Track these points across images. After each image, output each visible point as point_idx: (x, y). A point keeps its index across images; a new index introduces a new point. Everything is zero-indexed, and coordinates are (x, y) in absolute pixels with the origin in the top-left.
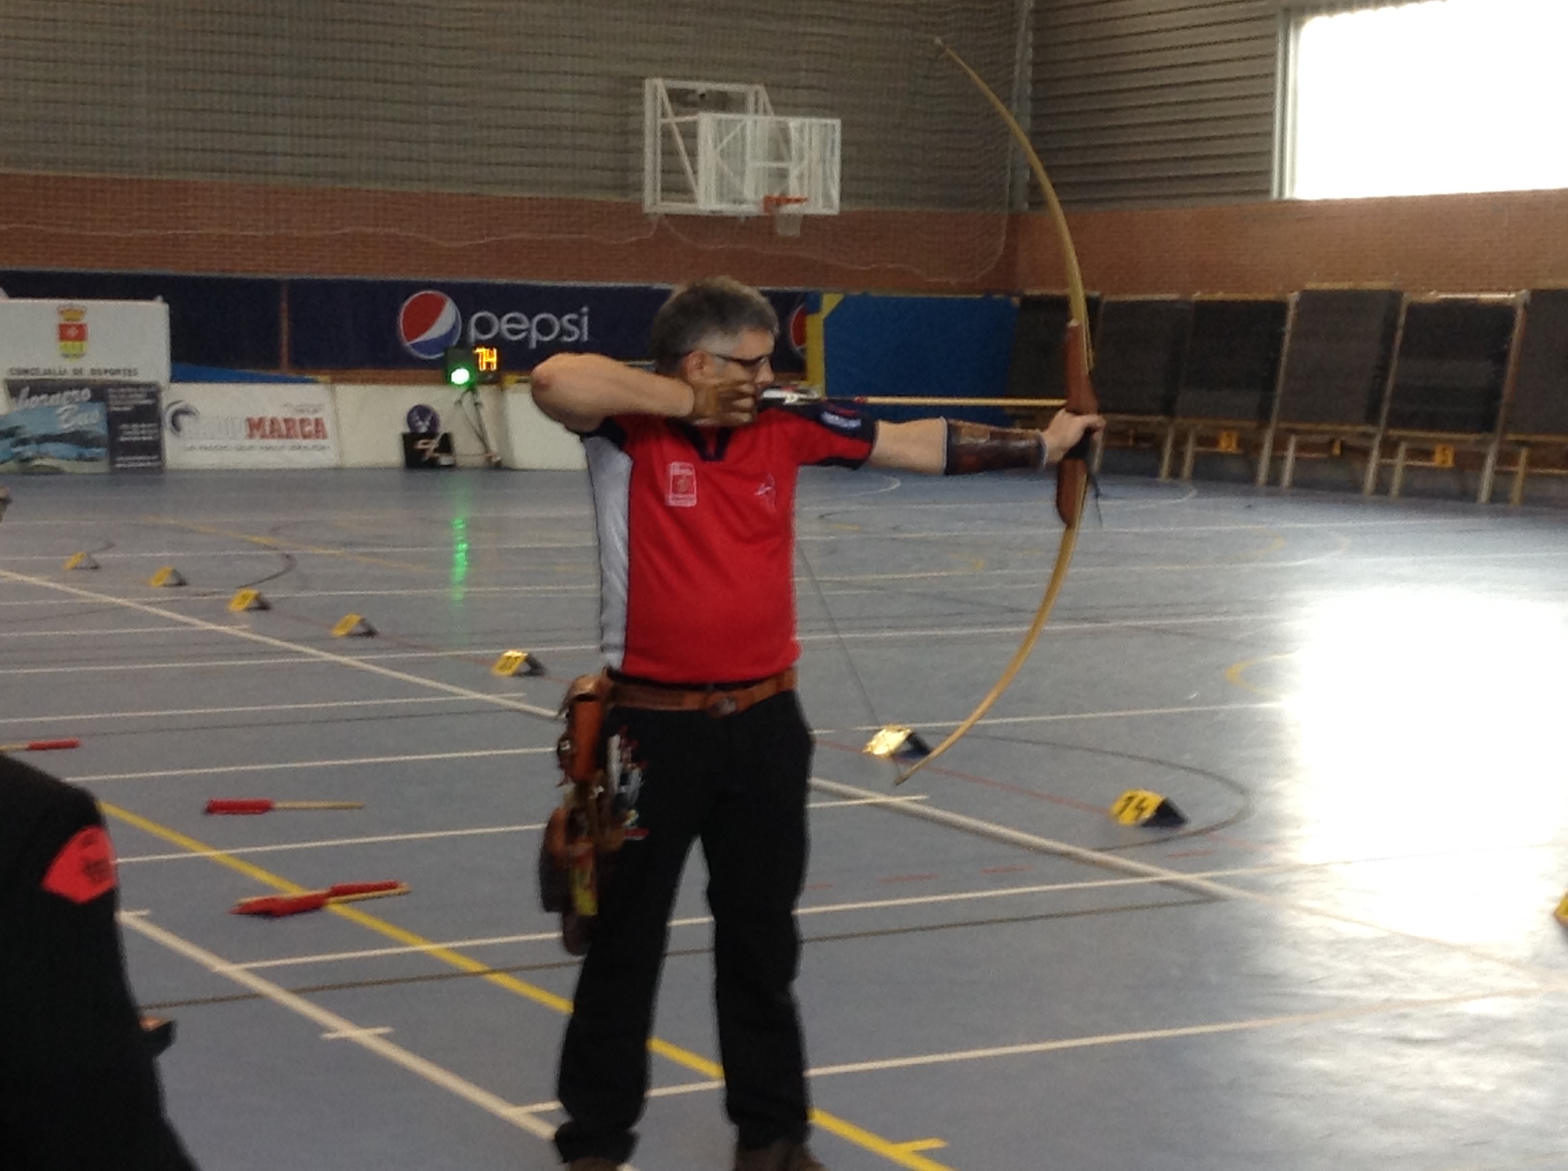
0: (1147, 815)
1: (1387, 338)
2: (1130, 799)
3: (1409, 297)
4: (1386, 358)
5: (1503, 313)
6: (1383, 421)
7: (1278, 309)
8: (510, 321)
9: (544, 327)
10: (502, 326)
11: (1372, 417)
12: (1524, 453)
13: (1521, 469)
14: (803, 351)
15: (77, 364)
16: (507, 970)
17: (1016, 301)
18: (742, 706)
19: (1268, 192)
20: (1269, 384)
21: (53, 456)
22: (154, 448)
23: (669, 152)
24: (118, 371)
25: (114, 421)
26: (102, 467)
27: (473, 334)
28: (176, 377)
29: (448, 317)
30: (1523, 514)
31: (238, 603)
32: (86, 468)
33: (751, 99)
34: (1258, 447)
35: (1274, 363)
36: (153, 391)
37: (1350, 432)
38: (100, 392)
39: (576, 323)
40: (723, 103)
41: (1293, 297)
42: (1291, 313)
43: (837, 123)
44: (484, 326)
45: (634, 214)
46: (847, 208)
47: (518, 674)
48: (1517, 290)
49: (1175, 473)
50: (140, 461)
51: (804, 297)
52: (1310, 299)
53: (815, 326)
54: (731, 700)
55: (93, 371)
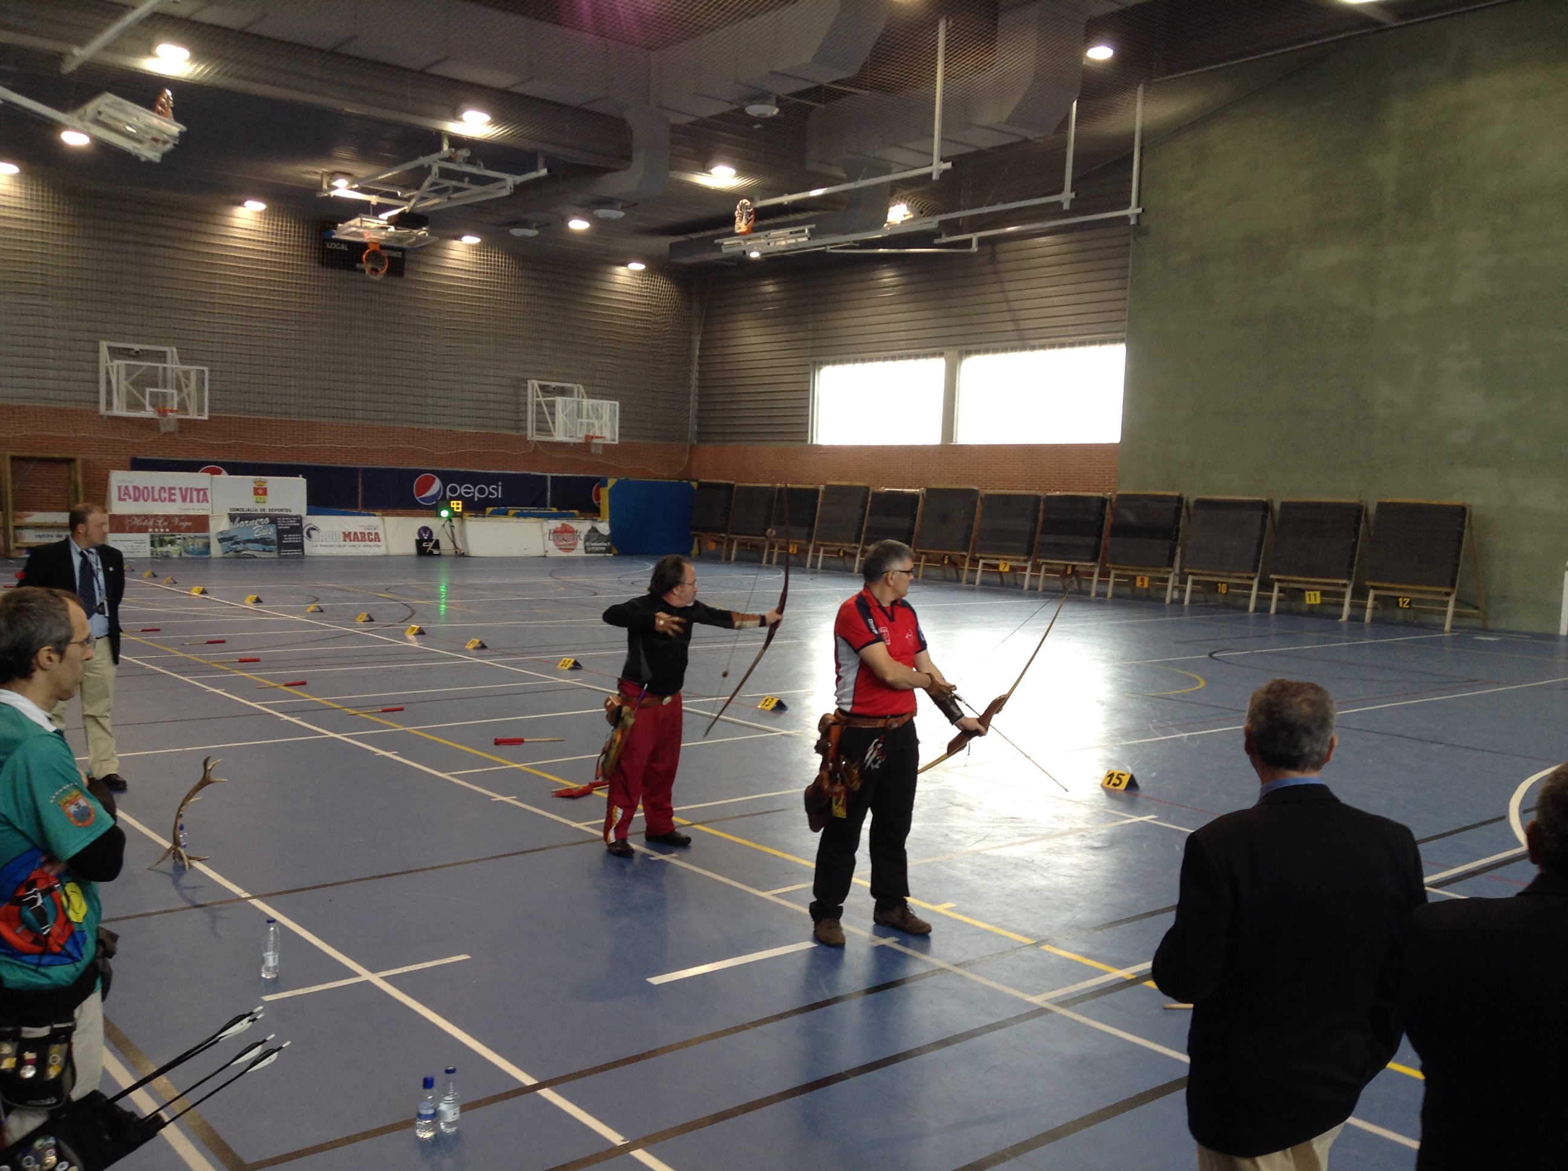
1: (864, 507)
3: (872, 490)
4: (863, 515)
5: (914, 498)
6: (862, 542)
7: (816, 492)
8: (466, 488)
9: (482, 491)
10: (462, 490)
11: (858, 541)
15: (262, 506)
16: (702, 823)
17: (695, 485)
18: (901, 723)
19: (806, 440)
20: (812, 525)
21: (252, 549)
22: (300, 546)
23: (540, 413)
24: (282, 510)
25: (280, 533)
26: (275, 554)
27: (448, 493)
28: (308, 514)
29: (437, 485)
30: (923, 584)
32: (267, 555)
33: (576, 390)
34: (807, 552)
35: (814, 516)
36: (299, 519)
37: (846, 546)
38: (273, 520)
39: (496, 490)
40: (563, 392)
41: (822, 487)
42: (821, 493)
43: (617, 403)
44: (454, 490)
45: (523, 440)
46: (624, 440)
48: (919, 487)
49: (769, 561)
50: (295, 552)
51: (596, 480)
52: (829, 488)
53: (604, 493)
54: (897, 722)
55: (272, 510)
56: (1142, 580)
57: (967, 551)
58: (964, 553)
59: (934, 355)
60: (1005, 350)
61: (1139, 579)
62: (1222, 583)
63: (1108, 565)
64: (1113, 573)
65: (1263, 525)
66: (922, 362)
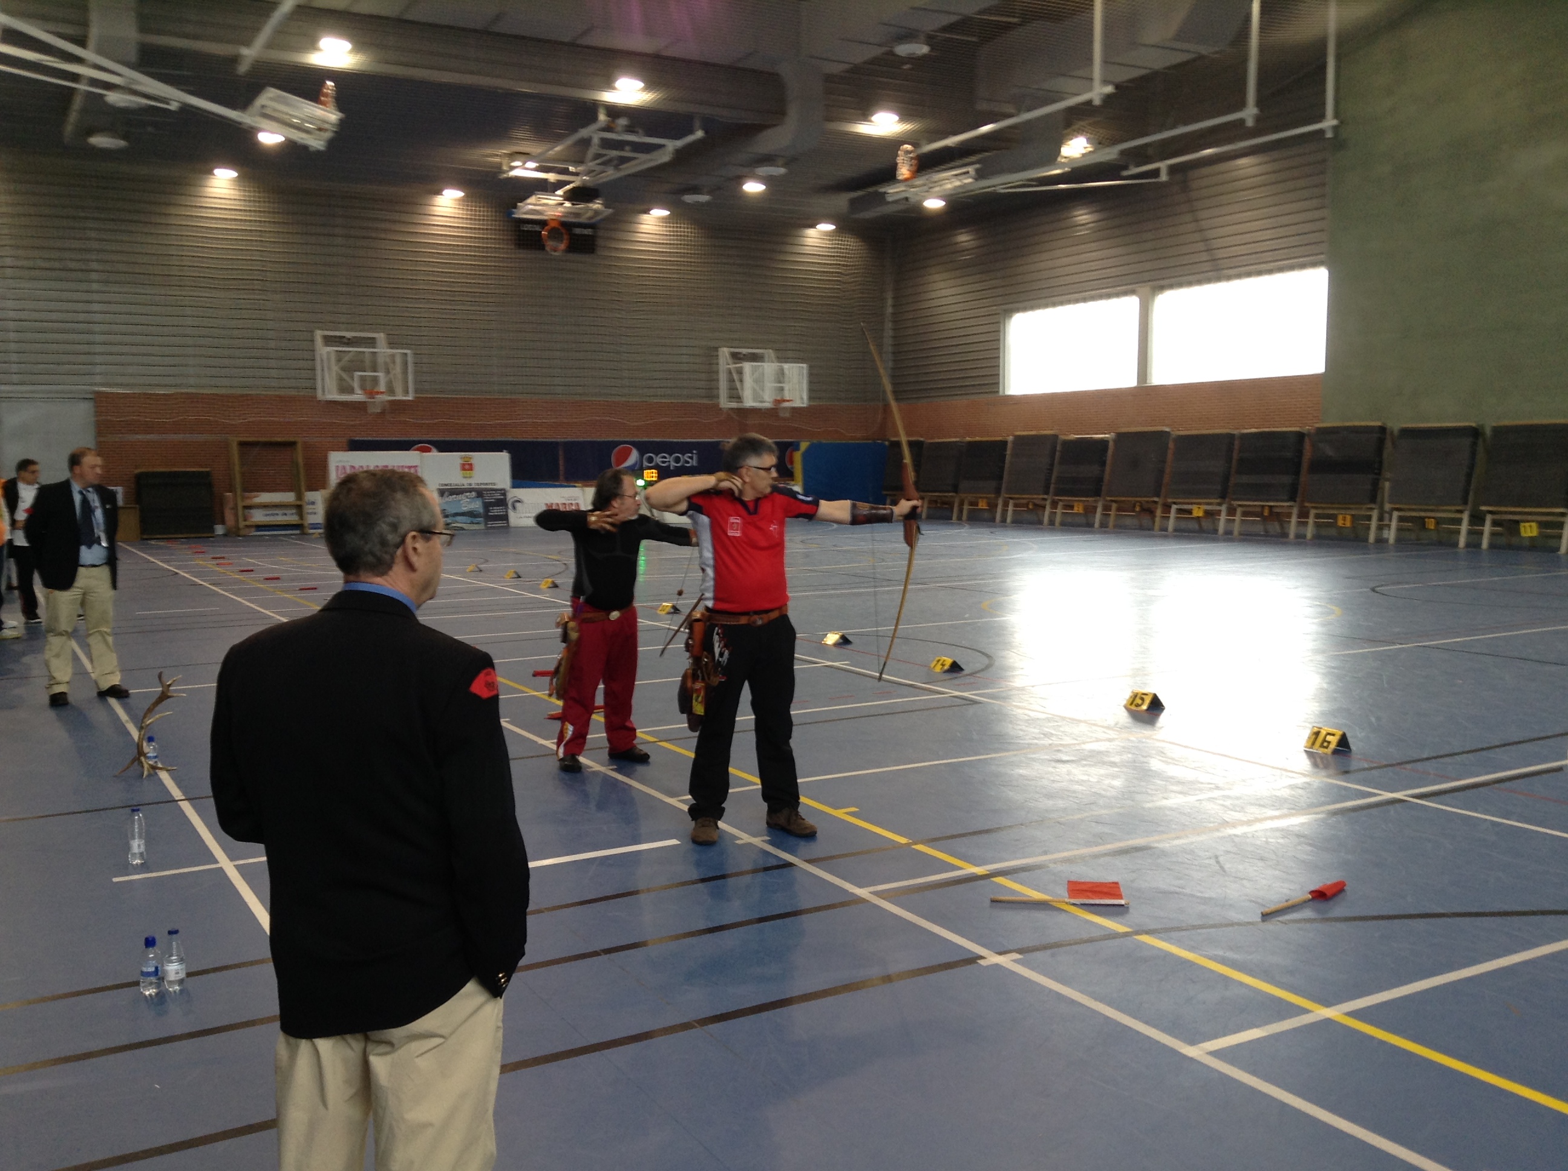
0: (946, 667)
1: (1053, 456)
2: (938, 661)
3: (1063, 437)
4: (1052, 465)
5: (1104, 443)
6: (1051, 494)
7: (1004, 443)
8: (661, 457)
9: (677, 460)
10: (658, 460)
11: (1047, 493)
12: (1114, 506)
13: (1112, 513)
14: (792, 468)
15: (469, 481)
16: (666, 741)
17: (887, 443)
18: (766, 621)
19: (998, 392)
20: (1001, 478)
21: (461, 522)
22: (505, 518)
23: (731, 380)
24: (487, 484)
25: (487, 506)
26: (482, 527)
27: (645, 464)
28: (514, 486)
29: (634, 456)
30: (1114, 533)
31: (544, 586)
32: (476, 527)
33: (766, 356)
34: (996, 506)
35: (1002, 468)
36: (503, 492)
37: (1038, 498)
38: (480, 493)
39: (691, 458)
40: (754, 358)
41: (1010, 438)
42: (1010, 446)
43: (805, 365)
44: (650, 460)
45: (716, 408)
46: (812, 404)
47: (669, 613)
48: (1109, 433)
49: (960, 518)
50: (499, 524)
51: (790, 444)
52: (1018, 439)
53: (798, 457)
54: (762, 618)
55: (478, 484)
56: (1344, 519)
57: (1158, 496)
58: (1156, 499)
59: (1125, 293)
60: (1200, 282)
61: (1340, 517)
62: (1429, 518)
63: (1307, 504)
64: (1313, 512)
65: (1473, 454)
66: (1114, 302)
